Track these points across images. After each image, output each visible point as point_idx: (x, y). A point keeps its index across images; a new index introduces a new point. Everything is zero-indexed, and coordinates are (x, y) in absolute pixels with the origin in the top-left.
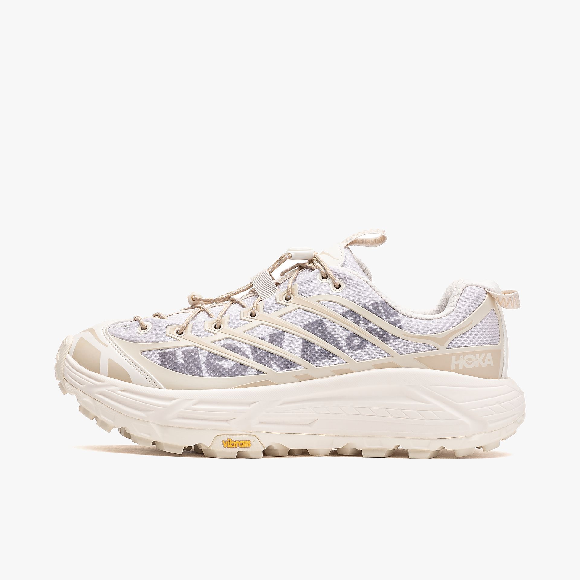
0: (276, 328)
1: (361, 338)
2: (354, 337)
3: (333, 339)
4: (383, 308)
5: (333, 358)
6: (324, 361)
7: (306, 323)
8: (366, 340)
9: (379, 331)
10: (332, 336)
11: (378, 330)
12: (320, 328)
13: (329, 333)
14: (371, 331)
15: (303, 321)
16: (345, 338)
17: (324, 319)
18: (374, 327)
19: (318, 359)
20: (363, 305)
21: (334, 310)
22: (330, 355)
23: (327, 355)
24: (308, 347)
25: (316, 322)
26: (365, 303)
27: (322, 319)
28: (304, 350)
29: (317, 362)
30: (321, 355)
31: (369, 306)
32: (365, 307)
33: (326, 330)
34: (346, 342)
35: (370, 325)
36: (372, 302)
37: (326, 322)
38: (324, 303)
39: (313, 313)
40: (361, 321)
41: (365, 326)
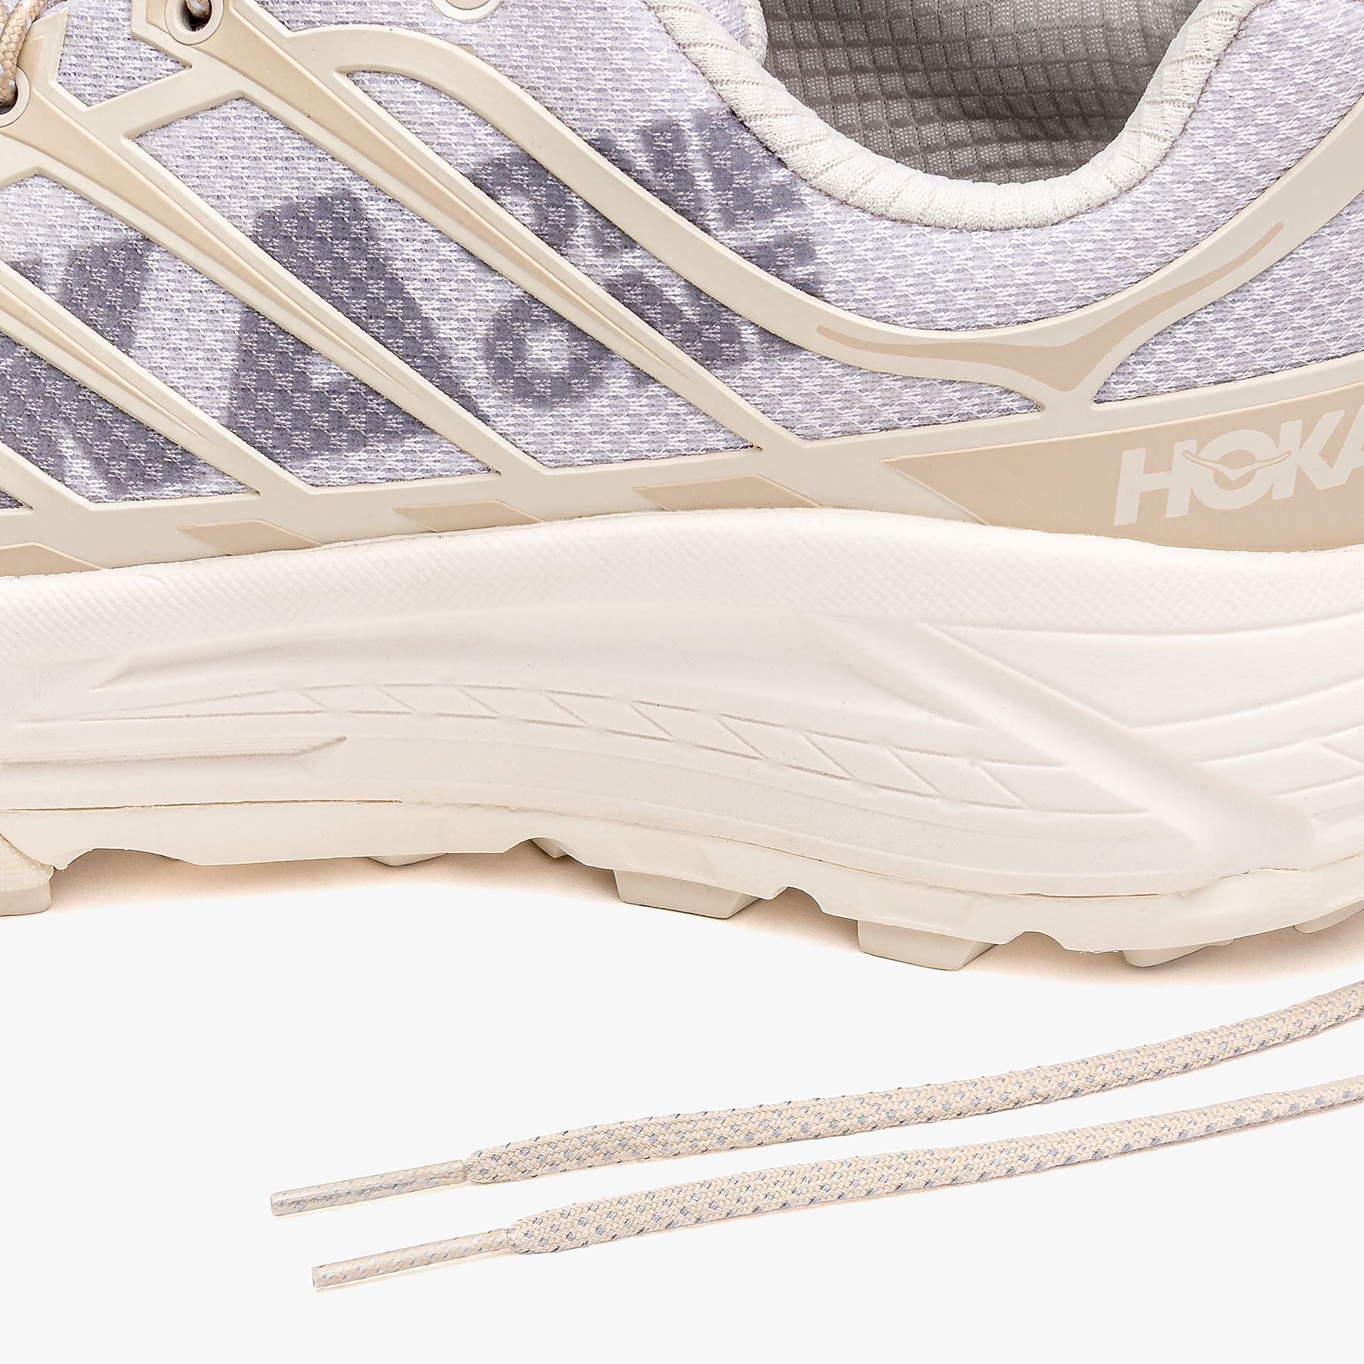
0: (109, 214)
1: (577, 333)
2: (538, 323)
3: (411, 328)
4: (709, 158)
5: (410, 443)
6: (357, 458)
7: (269, 205)
8: (602, 351)
9: (678, 300)
10: (411, 308)
11: (675, 294)
12: (343, 249)
13: (395, 288)
14: (634, 295)
15: (254, 187)
16: (481, 329)
17: (373, 194)
18: (654, 275)
19: (322, 443)
20: (595, 135)
21: (427, 139)
22: (393, 422)
23: (376, 425)
24: (267, 362)
25: (324, 205)
26: (606, 121)
27: (357, 188)
28: (249, 380)
29: (317, 462)
30: (339, 421)
31: (627, 142)
32: (603, 147)
33: (378, 267)
34: (489, 351)
35: (631, 260)
36: (643, 119)
37: (383, 215)
38: (382, 86)
39: (312, 144)
40: (581, 231)
41: (601, 261)
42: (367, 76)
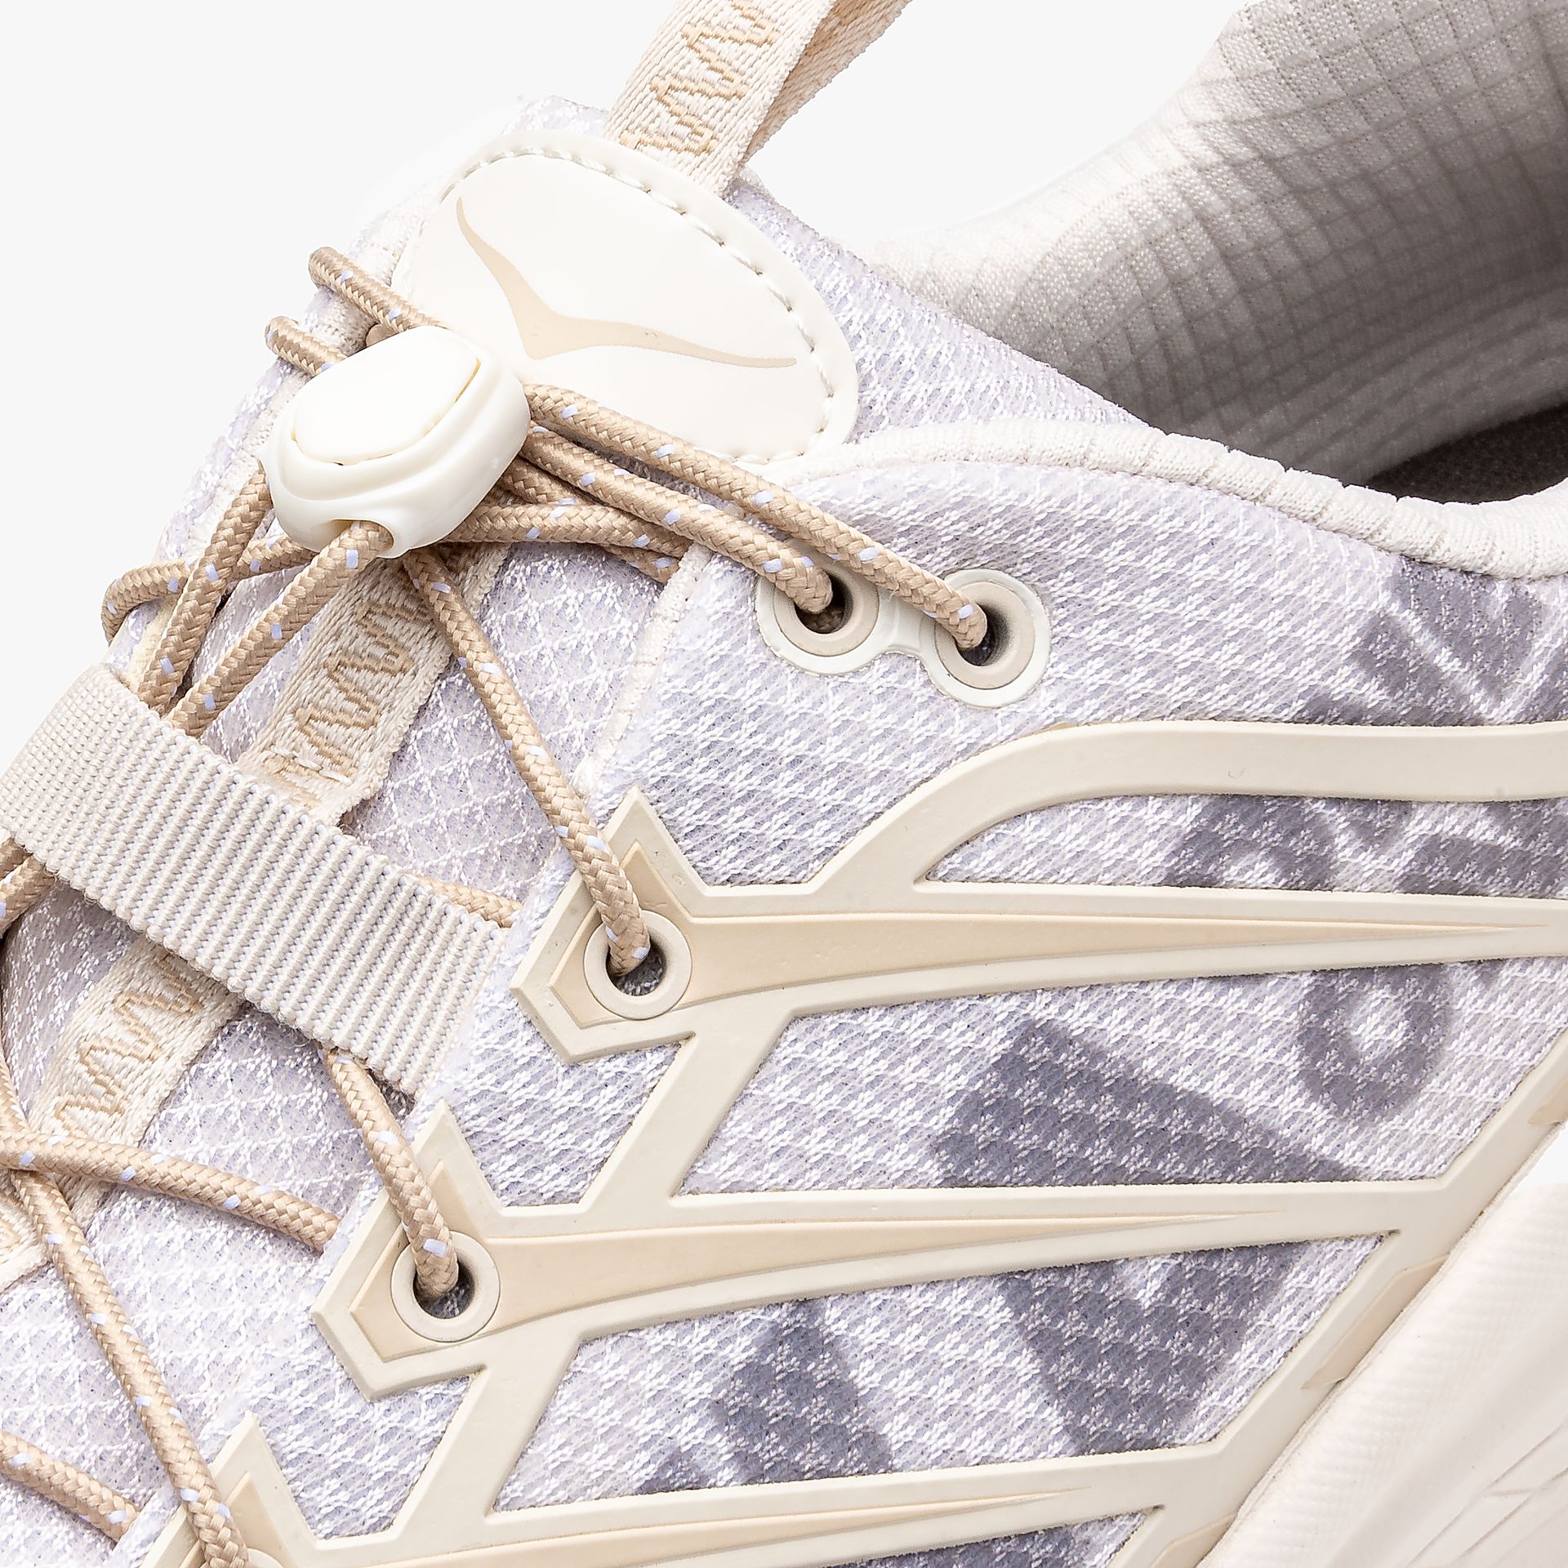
0: (726, 1313)
1: (1396, 973)
2: (1351, 1000)
3: (1212, 1131)
4: (1436, 629)
5: (1292, 1281)
6: (1244, 1358)
7: (941, 1121)
8: (1432, 971)
9: (1490, 836)
10: (1198, 1106)
11: (1484, 830)
12: (1069, 1102)
13: (1163, 1096)
14: (1439, 872)
15: (904, 1116)
16: (1292, 1061)
17: (1063, 1001)
18: (1451, 825)
19: (1197, 1374)
20: (1299, 705)
21: (1086, 875)
22: (1259, 1270)
23: (1246, 1294)
24: (1071, 1326)
25: (1010, 1066)
26: (1306, 677)
27: (1041, 1010)
28: (1066, 1368)
29: (1204, 1404)
30: (1198, 1328)
31: (1346, 684)
32: (1319, 711)
33: (1128, 1089)
34: (1312, 1080)
35: (1417, 828)
36: (1348, 639)
37: (1092, 1017)
38: (985, 858)
39: (943, 1000)
40: (1342, 840)
41: (1383, 858)
42: (957, 858)
